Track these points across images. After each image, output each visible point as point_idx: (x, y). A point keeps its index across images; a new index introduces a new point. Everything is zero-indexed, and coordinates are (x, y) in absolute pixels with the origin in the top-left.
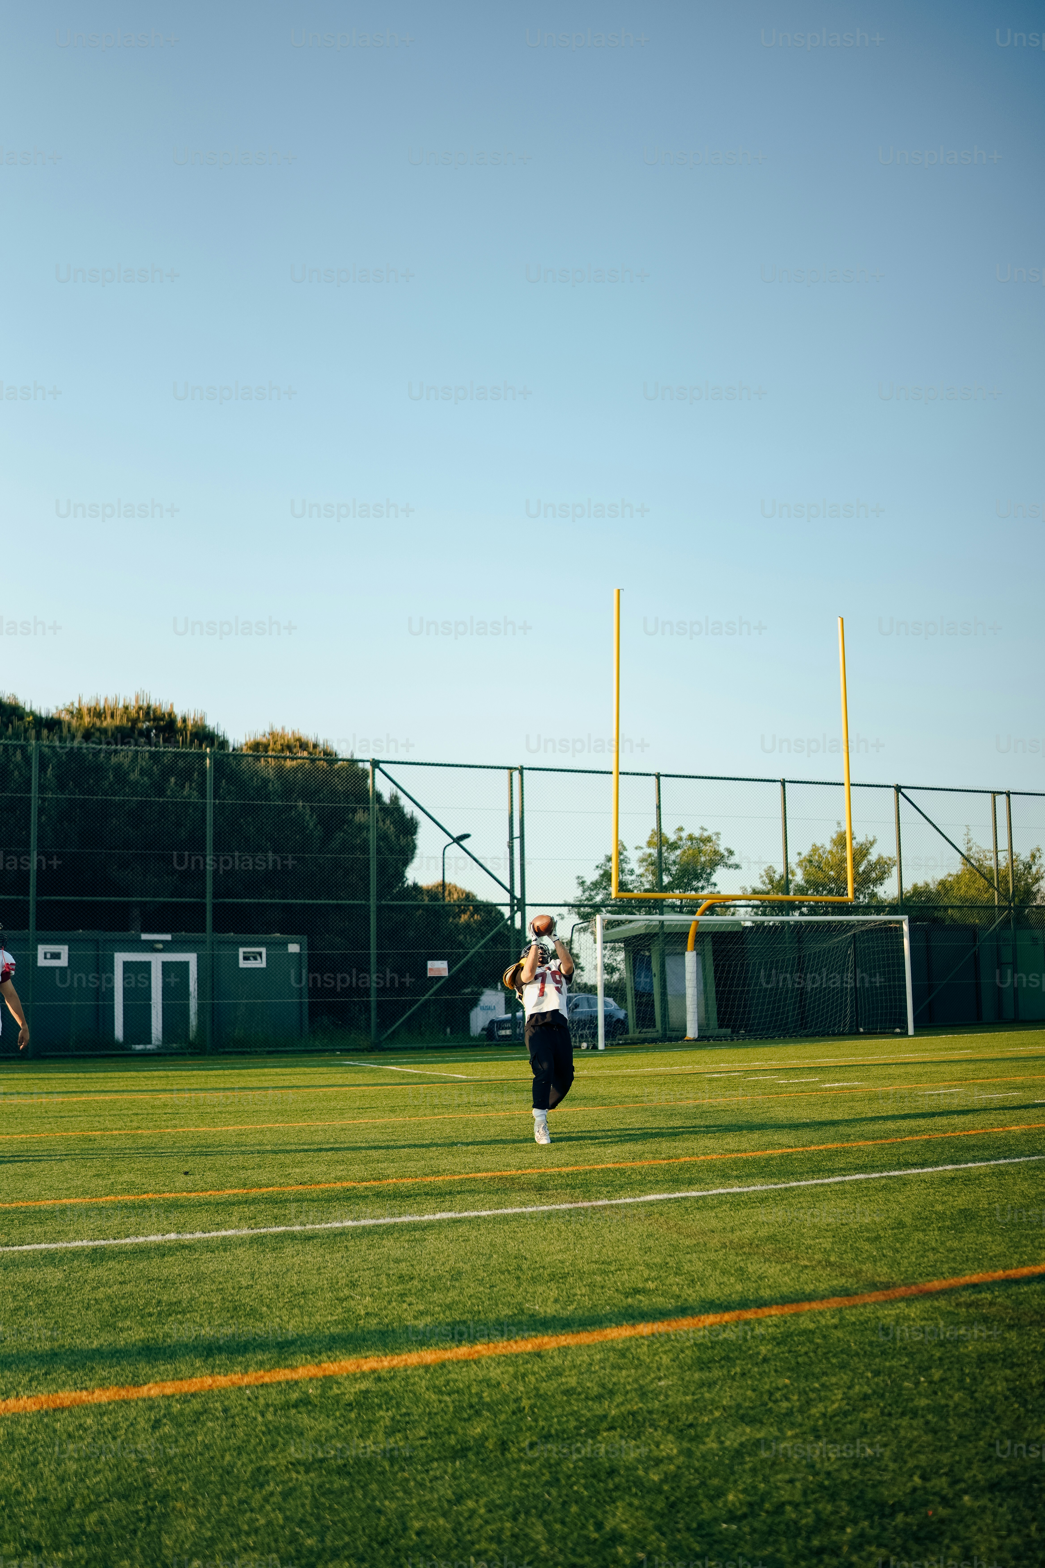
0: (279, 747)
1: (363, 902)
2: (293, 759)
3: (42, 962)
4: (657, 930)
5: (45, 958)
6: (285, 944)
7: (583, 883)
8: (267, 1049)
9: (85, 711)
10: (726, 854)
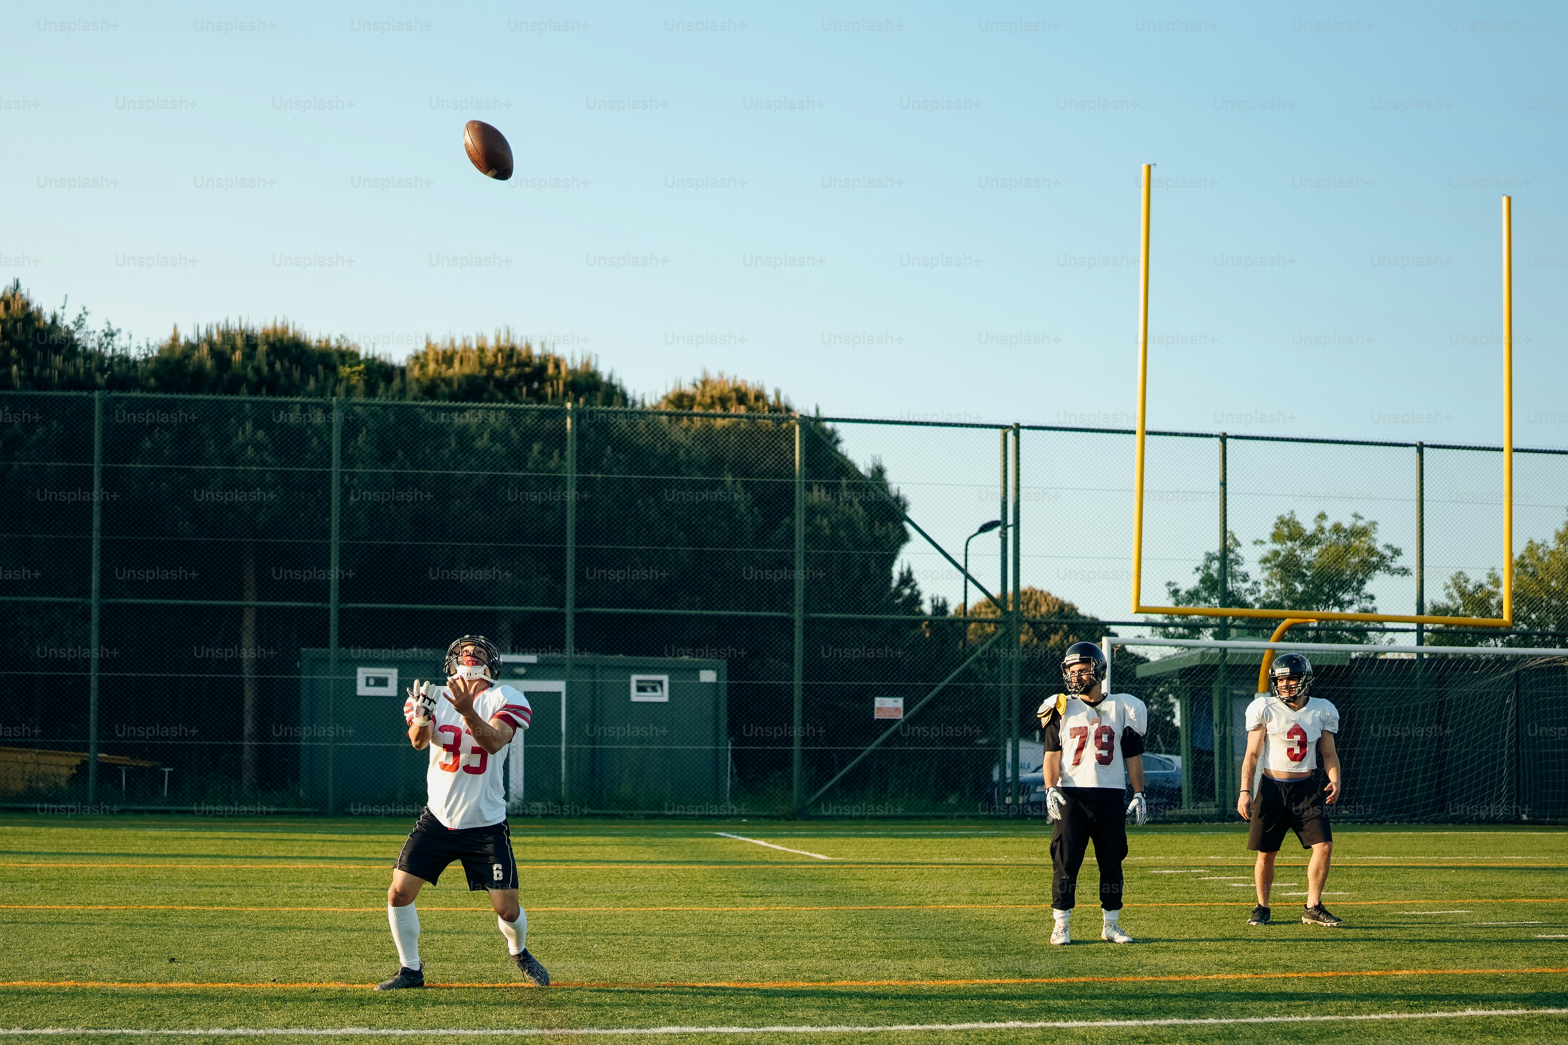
0: (709, 400)
1: (785, 614)
2: (724, 417)
3: (363, 690)
4: (1216, 661)
5: (368, 685)
6: (696, 671)
7: (1175, 593)
8: (647, 812)
9: (431, 355)
10: (1388, 553)
